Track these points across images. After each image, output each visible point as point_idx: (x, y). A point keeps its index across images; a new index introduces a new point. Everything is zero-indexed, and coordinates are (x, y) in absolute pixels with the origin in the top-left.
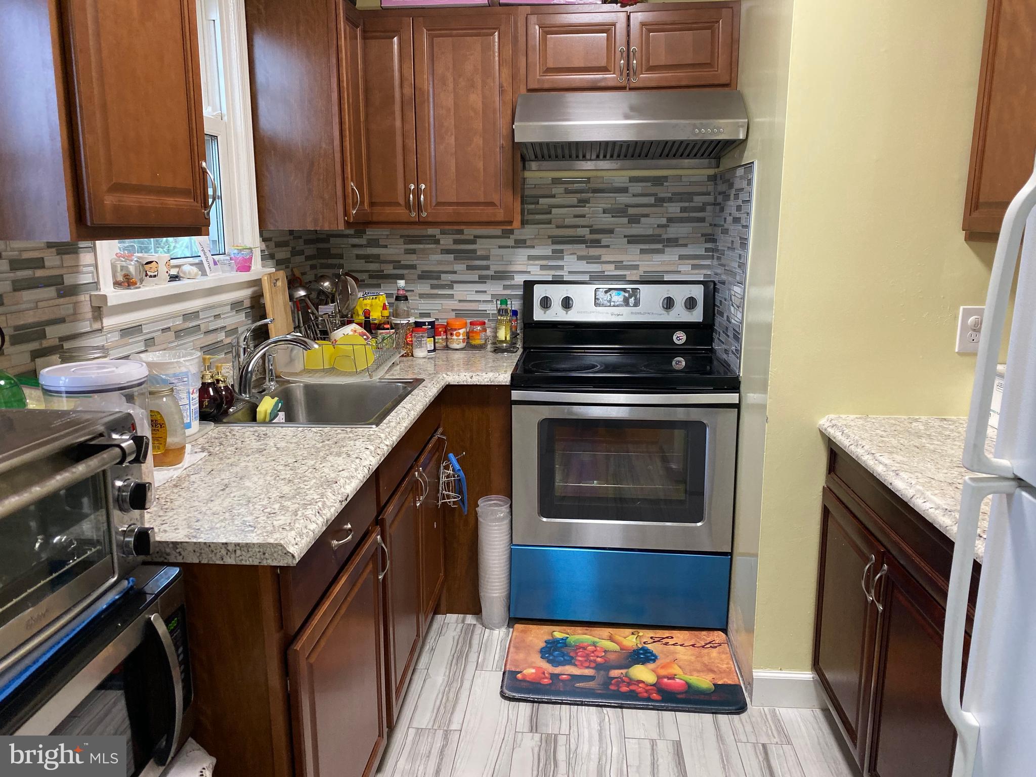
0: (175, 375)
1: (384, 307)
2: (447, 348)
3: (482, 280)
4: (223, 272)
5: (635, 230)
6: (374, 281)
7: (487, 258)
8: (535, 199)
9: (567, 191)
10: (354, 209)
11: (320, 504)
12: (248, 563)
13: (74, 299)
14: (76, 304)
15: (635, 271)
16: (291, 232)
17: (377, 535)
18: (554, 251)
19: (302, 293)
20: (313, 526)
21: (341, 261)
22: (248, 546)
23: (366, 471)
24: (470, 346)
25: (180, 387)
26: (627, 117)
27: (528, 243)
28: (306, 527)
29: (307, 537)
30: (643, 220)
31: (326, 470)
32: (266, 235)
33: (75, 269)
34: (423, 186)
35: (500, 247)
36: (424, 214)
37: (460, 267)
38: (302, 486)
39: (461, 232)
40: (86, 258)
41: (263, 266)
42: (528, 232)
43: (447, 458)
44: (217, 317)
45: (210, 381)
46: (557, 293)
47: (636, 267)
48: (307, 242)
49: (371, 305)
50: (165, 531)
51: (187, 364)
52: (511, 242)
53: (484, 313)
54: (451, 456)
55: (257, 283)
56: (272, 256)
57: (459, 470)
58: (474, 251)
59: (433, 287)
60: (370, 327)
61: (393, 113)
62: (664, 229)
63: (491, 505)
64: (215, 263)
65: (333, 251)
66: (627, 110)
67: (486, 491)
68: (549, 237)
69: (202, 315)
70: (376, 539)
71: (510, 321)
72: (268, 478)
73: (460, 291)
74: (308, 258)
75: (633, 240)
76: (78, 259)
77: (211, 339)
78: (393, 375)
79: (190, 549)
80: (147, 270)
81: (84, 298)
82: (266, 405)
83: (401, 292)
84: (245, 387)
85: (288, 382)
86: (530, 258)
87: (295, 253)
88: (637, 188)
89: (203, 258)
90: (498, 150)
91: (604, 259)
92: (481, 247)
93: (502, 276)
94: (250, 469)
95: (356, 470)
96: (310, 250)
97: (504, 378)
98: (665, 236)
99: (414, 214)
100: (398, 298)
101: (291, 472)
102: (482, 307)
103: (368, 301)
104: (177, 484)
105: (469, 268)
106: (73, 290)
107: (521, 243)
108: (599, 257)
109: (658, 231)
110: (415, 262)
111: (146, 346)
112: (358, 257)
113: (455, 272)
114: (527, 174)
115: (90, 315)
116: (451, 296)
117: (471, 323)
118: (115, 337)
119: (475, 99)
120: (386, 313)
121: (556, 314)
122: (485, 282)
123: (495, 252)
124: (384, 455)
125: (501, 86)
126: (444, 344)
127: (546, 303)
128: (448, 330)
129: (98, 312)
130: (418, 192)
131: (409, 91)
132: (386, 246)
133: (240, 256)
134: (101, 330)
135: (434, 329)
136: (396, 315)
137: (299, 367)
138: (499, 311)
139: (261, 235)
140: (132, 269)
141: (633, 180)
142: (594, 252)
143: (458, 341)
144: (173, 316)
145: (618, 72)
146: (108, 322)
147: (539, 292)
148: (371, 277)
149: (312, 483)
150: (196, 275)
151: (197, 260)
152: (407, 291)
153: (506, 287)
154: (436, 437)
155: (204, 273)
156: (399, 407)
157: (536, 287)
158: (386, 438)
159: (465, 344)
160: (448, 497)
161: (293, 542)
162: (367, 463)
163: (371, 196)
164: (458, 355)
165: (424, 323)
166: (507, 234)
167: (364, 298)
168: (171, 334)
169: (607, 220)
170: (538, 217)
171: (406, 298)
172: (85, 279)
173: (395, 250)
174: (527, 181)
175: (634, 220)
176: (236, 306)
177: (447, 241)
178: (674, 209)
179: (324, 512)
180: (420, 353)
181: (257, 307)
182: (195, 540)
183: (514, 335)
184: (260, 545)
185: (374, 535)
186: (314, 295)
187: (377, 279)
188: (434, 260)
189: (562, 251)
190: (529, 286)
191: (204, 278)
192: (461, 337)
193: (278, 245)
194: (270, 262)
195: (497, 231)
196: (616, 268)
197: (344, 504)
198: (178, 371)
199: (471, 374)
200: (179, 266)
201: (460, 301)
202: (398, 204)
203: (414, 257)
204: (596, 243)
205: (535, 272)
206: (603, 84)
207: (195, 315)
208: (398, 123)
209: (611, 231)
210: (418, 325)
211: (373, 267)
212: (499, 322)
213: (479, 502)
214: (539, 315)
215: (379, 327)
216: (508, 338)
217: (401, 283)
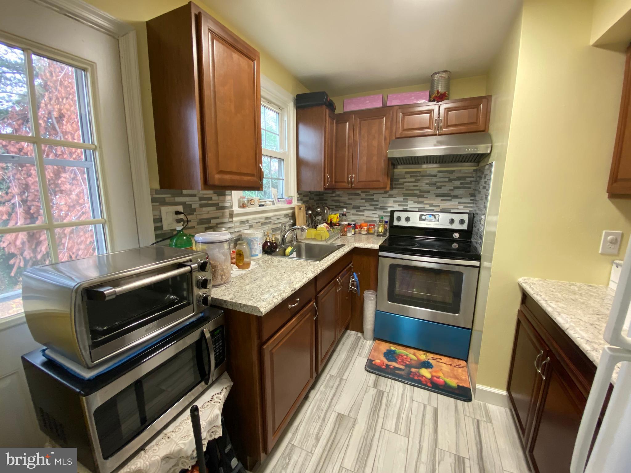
0: (253, 238)
1: (337, 218)
2: (360, 233)
3: (375, 209)
4: (282, 204)
5: (439, 191)
6: (337, 209)
7: (377, 201)
8: (397, 180)
9: (411, 176)
10: (327, 183)
11: (282, 292)
12: (247, 312)
13: (223, 211)
14: (223, 213)
15: (438, 208)
16: (310, 192)
17: (314, 303)
18: (404, 199)
19: (310, 212)
20: (275, 300)
21: (327, 202)
22: (247, 306)
23: (307, 279)
24: (368, 233)
25: (255, 242)
26: (435, 145)
27: (394, 196)
28: (272, 301)
29: (271, 305)
30: (443, 187)
31: (292, 277)
32: (299, 192)
33: (224, 201)
34: (354, 175)
35: (383, 197)
36: (353, 185)
37: (367, 204)
38: (280, 282)
39: (369, 192)
40: (228, 198)
41: (298, 203)
42: (394, 192)
43: (353, 274)
44: (278, 219)
45: (269, 240)
46: (404, 215)
47: (439, 206)
48: (316, 195)
49: (334, 217)
50: (225, 295)
51: (258, 234)
52: (387, 195)
53: (375, 222)
54: (355, 274)
55: (294, 208)
56: (301, 200)
57: (357, 279)
58: (373, 199)
59: (357, 211)
60: (332, 225)
61: (345, 150)
62: (452, 191)
63: (369, 294)
64: (278, 201)
65: (324, 198)
66: (435, 143)
67: (368, 288)
68: (403, 194)
69: (272, 218)
70: (313, 304)
71: (384, 225)
72: (272, 278)
73: (367, 213)
74: (315, 201)
75: (438, 195)
76: (225, 198)
77: (275, 226)
78: (336, 242)
79: (230, 304)
80: (250, 202)
81: (227, 211)
82: (289, 250)
83: (344, 213)
84: (283, 243)
85: (300, 242)
86: (394, 201)
87: (310, 199)
88: (440, 175)
89: (274, 200)
90: (383, 161)
91: (425, 202)
92: (375, 197)
93: (383, 208)
94: (269, 273)
95: (303, 278)
96: (316, 198)
97: (377, 247)
98: (452, 194)
99: (350, 185)
100: (343, 215)
101: (280, 276)
102: (374, 219)
103: (333, 216)
104: (242, 277)
105: (371, 205)
106: (223, 208)
107: (391, 196)
108: (423, 202)
109: (449, 192)
110: (351, 203)
111: (249, 227)
112: (333, 200)
113: (365, 206)
114: (396, 170)
115: (228, 216)
116: (363, 215)
117: (370, 225)
118: (238, 224)
119: (375, 143)
120: (338, 220)
121: (403, 223)
122: (376, 210)
123: (381, 199)
124: (317, 273)
125: (385, 137)
126: (359, 232)
127: (399, 219)
128: (361, 227)
129: (232, 215)
130: (352, 177)
131: (351, 141)
132: (342, 197)
133: (288, 199)
134: (232, 221)
135: (355, 226)
136: (342, 221)
137: (304, 237)
138: (380, 221)
139: (298, 192)
140: (246, 202)
141: (439, 172)
142: (420, 200)
143: (364, 231)
144: (261, 218)
145: (434, 129)
146: (235, 219)
147: (396, 214)
148: (336, 207)
149: (284, 282)
150: (270, 204)
151: (272, 200)
152: (347, 212)
153: (384, 212)
154: (349, 266)
155: (274, 204)
156: (331, 255)
157: (395, 213)
158: (321, 266)
159: (366, 232)
160: (352, 289)
161: (264, 306)
162: (308, 276)
163: (335, 178)
164: (363, 236)
165: (351, 224)
166: (386, 192)
167: (332, 215)
168: (260, 224)
169: (427, 188)
170: (399, 186)
171: (346, 215)
172: (228, 204)
173: (345, 198)
174: (395, 173)
175: (439, 187)
176: (286, 216)
177: (363, 195)
178: (457, 183)
179: (283, 295)
180: (349, 235)
181: (293, 216)
182: (231, 301)
183: (386, 230)
184: (251, 306)
185: (312, 303)
186: (315, 213)
187: (338, 208)
188: (357, 202)
189: (407, 199)
190: (392, 212)
191: (273, 206)
192: (365, 230)
193: (304, 196)
194: (301, 202)
195: (382, 191)
196: (430, 206)
197: (293, 292)
198: (254, 236)
199: (364, 244)
200: (265, 202)
201: (367, 217)
202: (344, 182)
203: (351, 201)
204: (422, 197)
205: (396, 207)
206: (427, 134)
207: (270, 218)
208: (347, 153)
209: (428, 192)
210: (349, 225)
211: (338, 204)
212: (380, 225)
213: (365, 292)
214: (396, 223)
215: (335, 225)
216: (383, 231)
217: (345, 210)
